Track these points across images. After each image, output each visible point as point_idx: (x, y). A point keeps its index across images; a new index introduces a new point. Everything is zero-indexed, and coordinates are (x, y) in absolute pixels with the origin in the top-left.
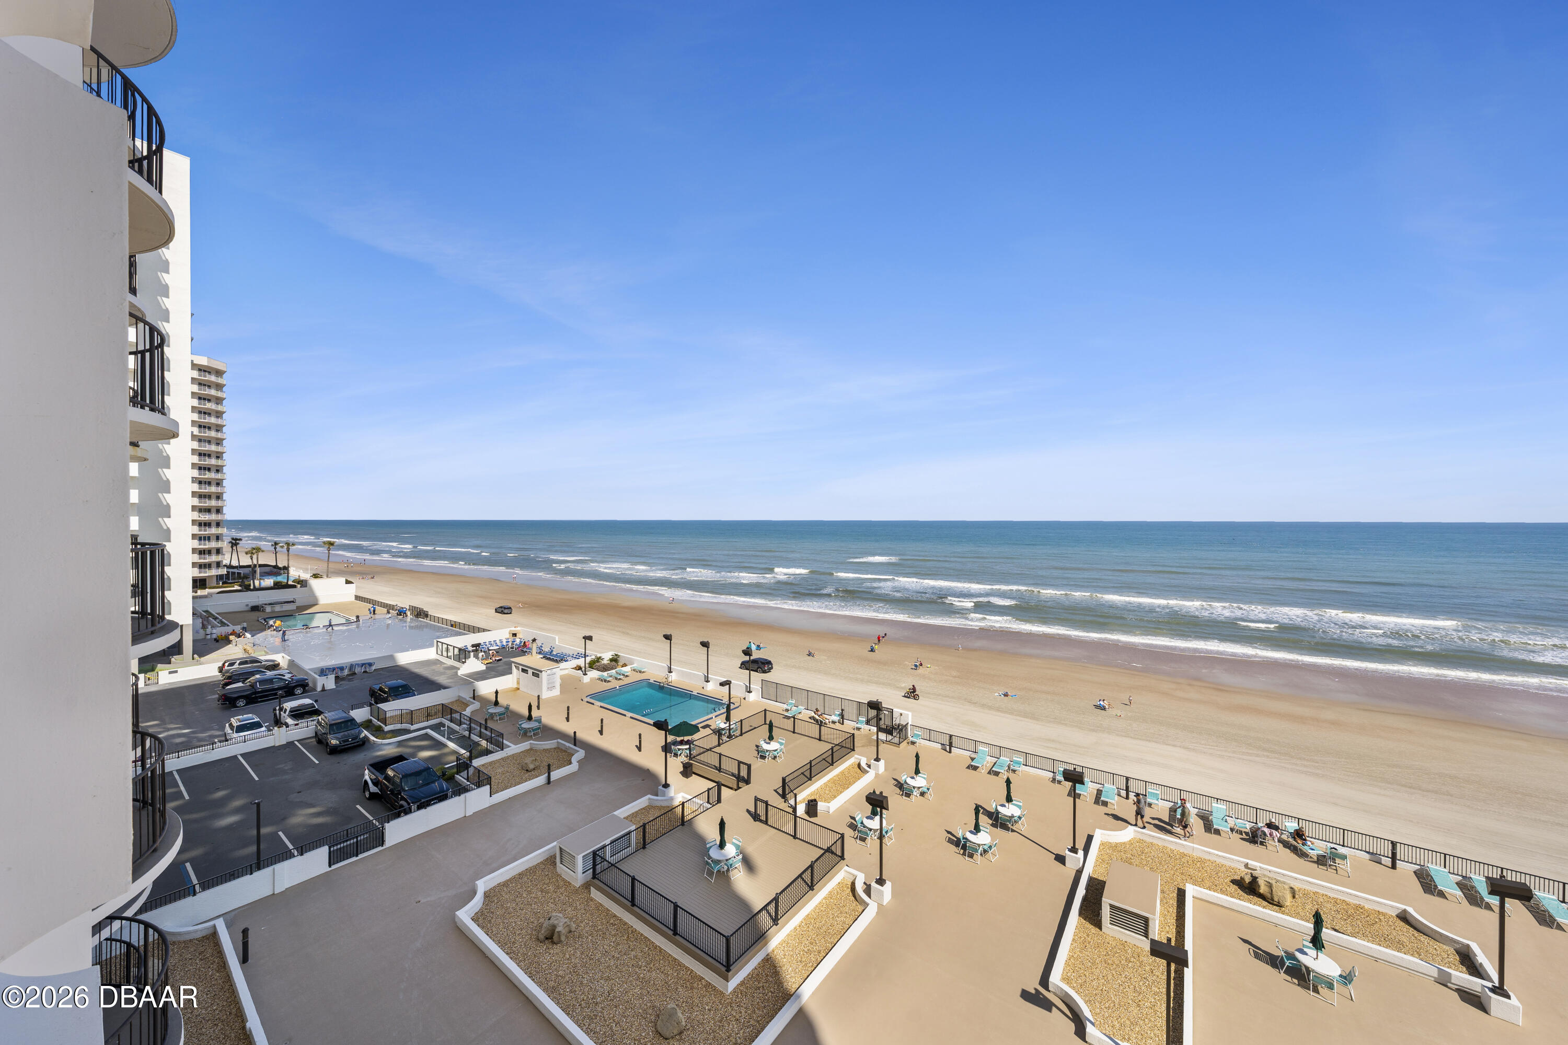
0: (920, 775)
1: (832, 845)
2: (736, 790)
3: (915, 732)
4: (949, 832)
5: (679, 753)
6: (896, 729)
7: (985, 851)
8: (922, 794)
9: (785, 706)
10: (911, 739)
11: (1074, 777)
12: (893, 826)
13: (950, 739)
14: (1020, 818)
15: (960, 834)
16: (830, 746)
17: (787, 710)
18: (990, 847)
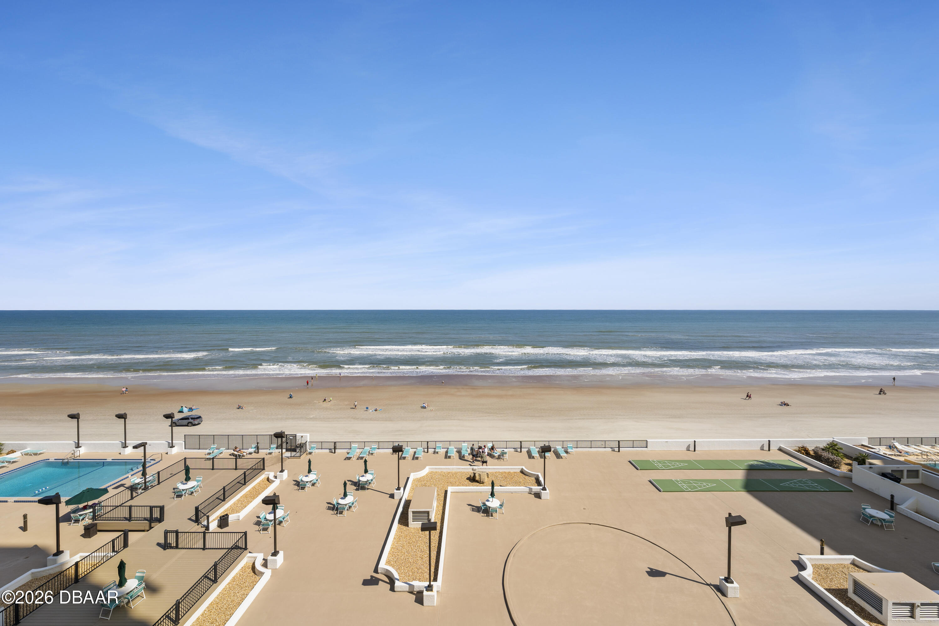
0: (311, 473)
1: (237, 542)
2: (148, 531)
3: (312, 446)
4: (328, 503)
5: (81, 518)
6: (298, 447)
7: (350, 507)
8: (313, 485)
9: (208, 451)
10: (309, 451)
11: (397, 449)
12: (289, 512)
13: (334, 445)
14: (372, 480)
15: (335, 502)
16: (242, 471)
17: (209, 454)
18: (353, 504)
